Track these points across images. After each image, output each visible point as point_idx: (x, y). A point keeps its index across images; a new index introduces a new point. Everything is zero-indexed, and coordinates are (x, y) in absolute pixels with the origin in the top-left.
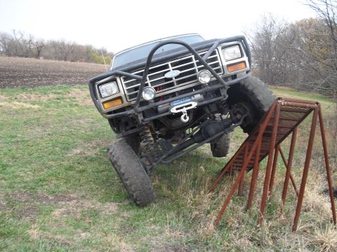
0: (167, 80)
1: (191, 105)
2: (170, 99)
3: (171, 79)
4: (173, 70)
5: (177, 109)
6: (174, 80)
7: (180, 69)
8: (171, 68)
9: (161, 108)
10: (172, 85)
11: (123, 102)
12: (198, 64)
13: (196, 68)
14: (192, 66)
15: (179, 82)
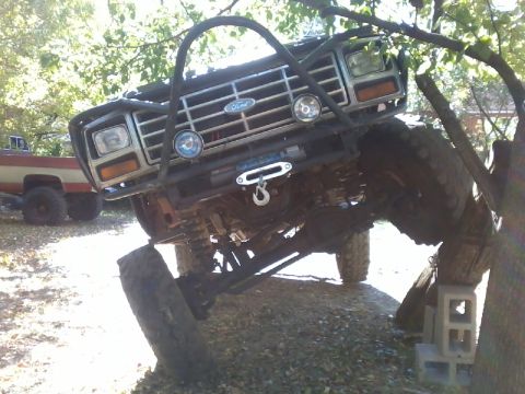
0: (228, 117)
1: (279, 169)
2: (234, 158)
3: (237, 116)
4: (241, 97)
5: (249, 178)
6: (244, 119)
7: (256, 95)
8: (236, 94)
9: (217, 175)
10: (240, 128)
11: (139, 166)
12: (294, 84)
13: (290, 92)
14: (281, 88)
15: (253, 124)
